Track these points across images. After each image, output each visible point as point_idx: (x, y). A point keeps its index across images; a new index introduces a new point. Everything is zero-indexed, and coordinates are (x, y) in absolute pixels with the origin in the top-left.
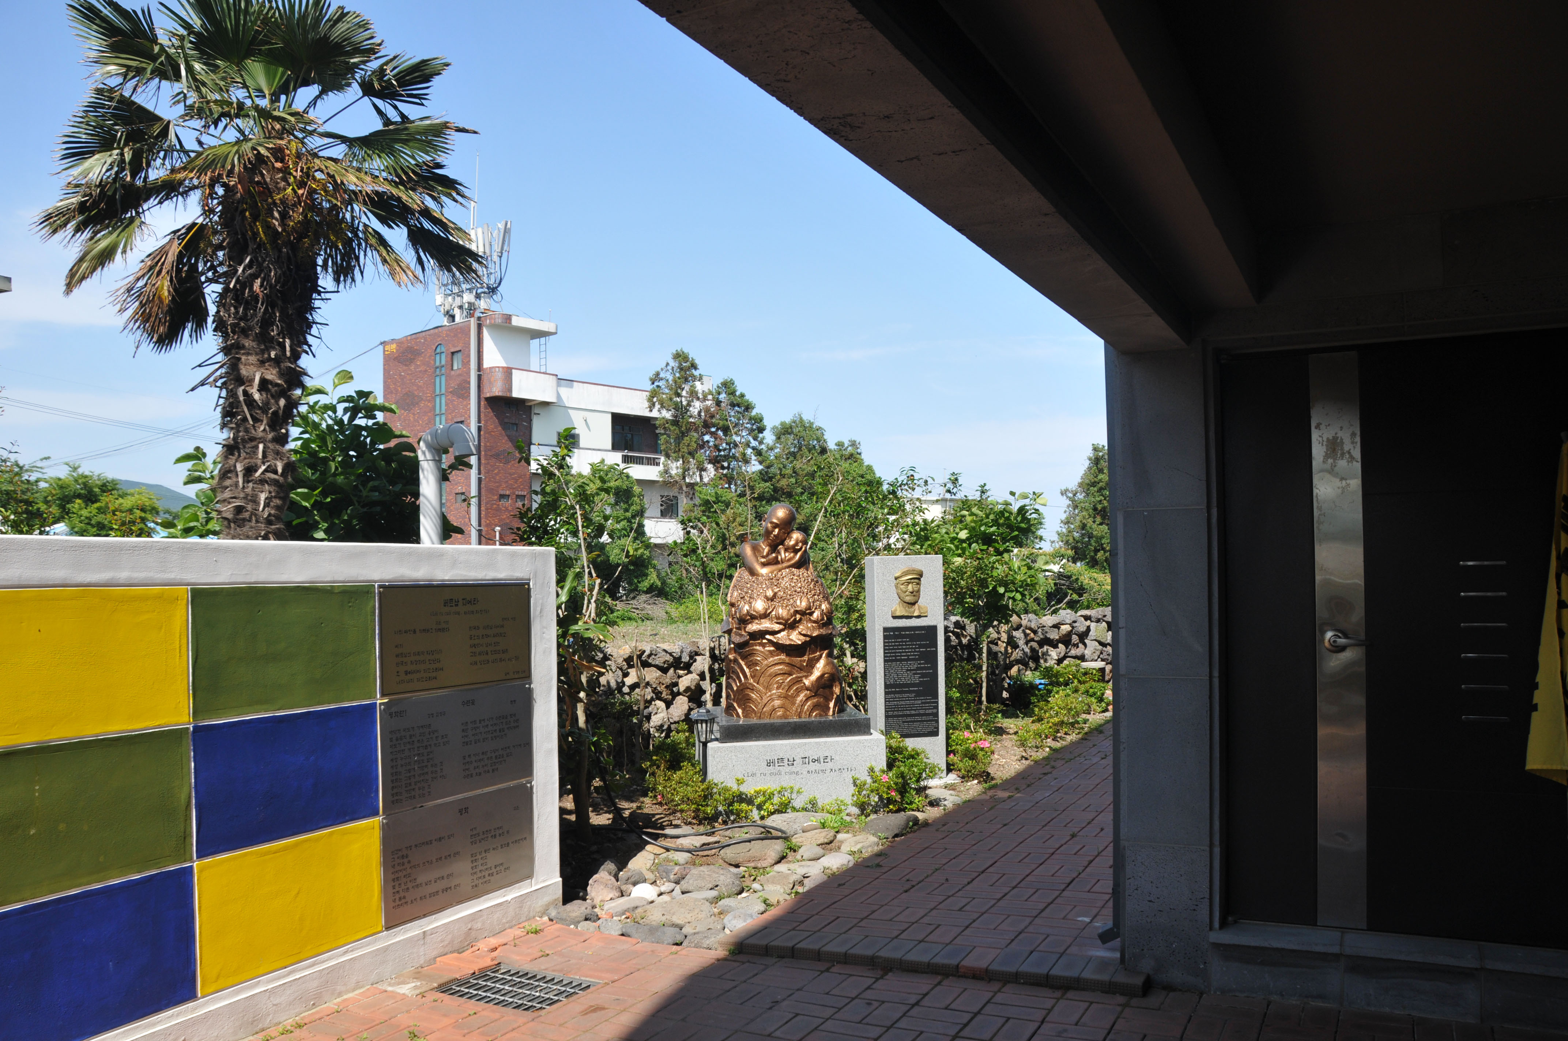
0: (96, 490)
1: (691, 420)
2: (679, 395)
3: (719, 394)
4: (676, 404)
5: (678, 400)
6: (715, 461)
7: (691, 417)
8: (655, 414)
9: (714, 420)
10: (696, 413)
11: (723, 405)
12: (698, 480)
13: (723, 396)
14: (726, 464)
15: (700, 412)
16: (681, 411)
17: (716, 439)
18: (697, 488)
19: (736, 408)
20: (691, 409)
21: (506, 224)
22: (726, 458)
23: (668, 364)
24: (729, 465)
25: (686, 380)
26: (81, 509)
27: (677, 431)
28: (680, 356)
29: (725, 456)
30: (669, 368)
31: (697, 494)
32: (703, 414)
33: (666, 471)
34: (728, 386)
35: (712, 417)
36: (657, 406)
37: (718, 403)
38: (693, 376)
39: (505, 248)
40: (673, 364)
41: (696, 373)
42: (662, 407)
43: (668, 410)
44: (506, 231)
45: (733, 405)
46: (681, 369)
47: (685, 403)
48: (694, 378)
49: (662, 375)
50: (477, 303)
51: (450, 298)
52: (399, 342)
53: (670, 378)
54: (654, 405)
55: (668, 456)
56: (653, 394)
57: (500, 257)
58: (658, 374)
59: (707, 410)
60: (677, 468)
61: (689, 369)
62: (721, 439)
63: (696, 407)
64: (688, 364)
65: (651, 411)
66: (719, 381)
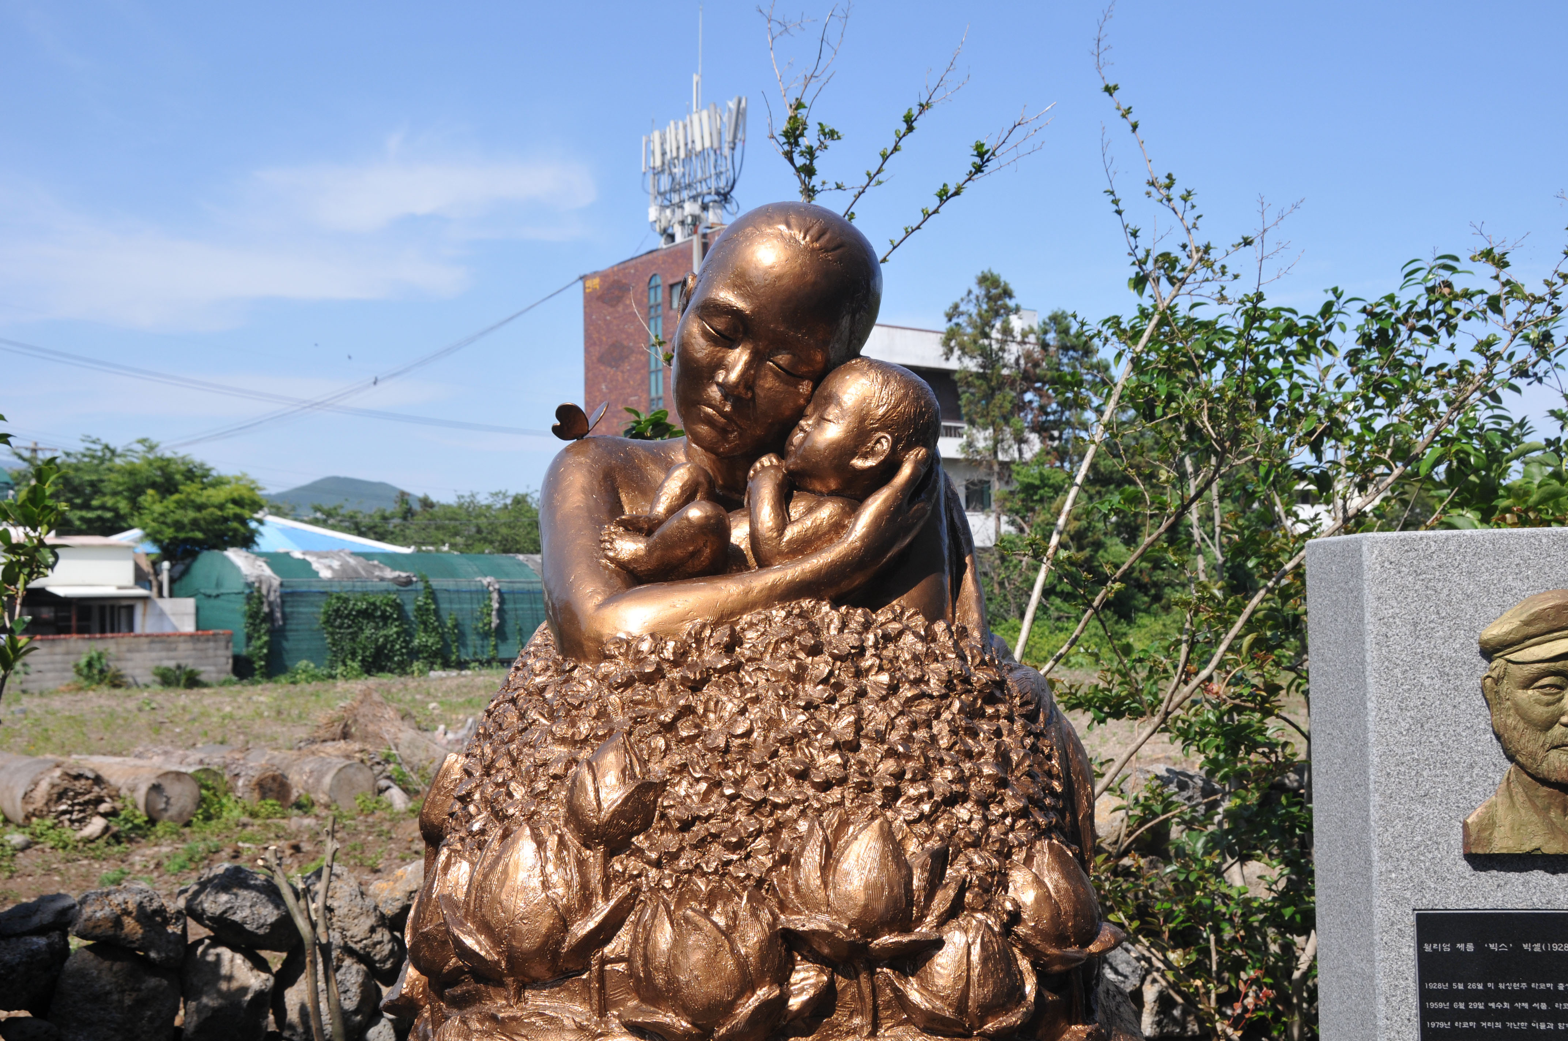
0: (178, 477)
1: (1005, 372)
2: (987, 336)
3: (1046, 332)
4: (983, 348)
5: (986, 342)
6: (1041, 429)
7: (1004, 366)
8: (953, 364)
9: (1038, 371)
10: (1012, 360)
11: (1052, 349)
12: (1016, 455)
13: (1051, 337)
14: (1056, 433)
15: (1017, 360)
16: (990, 359)
17: (1041, 396)
18: (1013, 467)
19: (1071, 353)
20: (1006, 355)
21: (740, 102)
22: (1057, 424)
23: (970, 292)
24: (1061, 434)
25: (997, 314)
26: (154, 502)
27: (985, 387)
28: (988, 281)
29: (1055, 422)
30: (972, 297)
31: (1014, 476)
32: (1022, 361)
33: (970, 445)
34: (1057, 320)
35: (1036, 365)
36: (957, 353)
37: (1045, 346)
38: (1006, 307)
39: (739, 136)
40: (978, 291)
41: (1011, 303)
42: (964, 353)
43: (972, 357)
44: (740, 114)
45: (1065, 348)
46: (989, 298)
47: (995, 346)
48: (1009, 311)
49: (963, 308)
50: (704, 215)
51: (668, 212)
52: (603, 276)
53: (974, 311)
54: (951, 350)
55: (972, 423)
56: (950, 336)
57: (733, 149)
58: (956, 307)
59: (1028, 356)
60: (985, 439)
61: (1000, 297)
62: (1049, 397)
63: (1013, 352)
64: (1000, 290)
65: (947, 359)
66: (1045, 314)
